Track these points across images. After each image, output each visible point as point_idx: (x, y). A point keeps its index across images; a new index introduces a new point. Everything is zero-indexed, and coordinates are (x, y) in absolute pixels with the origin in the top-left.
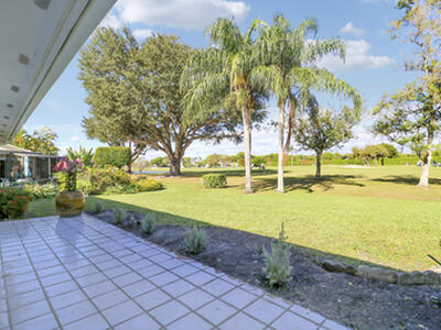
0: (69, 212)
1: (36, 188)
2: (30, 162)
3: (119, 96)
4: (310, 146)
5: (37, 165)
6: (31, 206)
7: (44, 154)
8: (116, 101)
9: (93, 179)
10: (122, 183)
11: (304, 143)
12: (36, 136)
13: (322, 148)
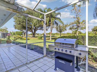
0: (9, 43)
1: (3, 39)
2: (2, 34)
3: (21, 21)
4: (59, 32)
5: (3, 35)
6: (2, 42)
7: (5, 32)
8: (20, 22)
9: (15, 37)
10: (20, 38)
11: (58, 31)
12: (3, 29)
13: (61, 32)
